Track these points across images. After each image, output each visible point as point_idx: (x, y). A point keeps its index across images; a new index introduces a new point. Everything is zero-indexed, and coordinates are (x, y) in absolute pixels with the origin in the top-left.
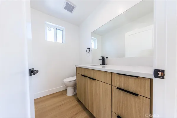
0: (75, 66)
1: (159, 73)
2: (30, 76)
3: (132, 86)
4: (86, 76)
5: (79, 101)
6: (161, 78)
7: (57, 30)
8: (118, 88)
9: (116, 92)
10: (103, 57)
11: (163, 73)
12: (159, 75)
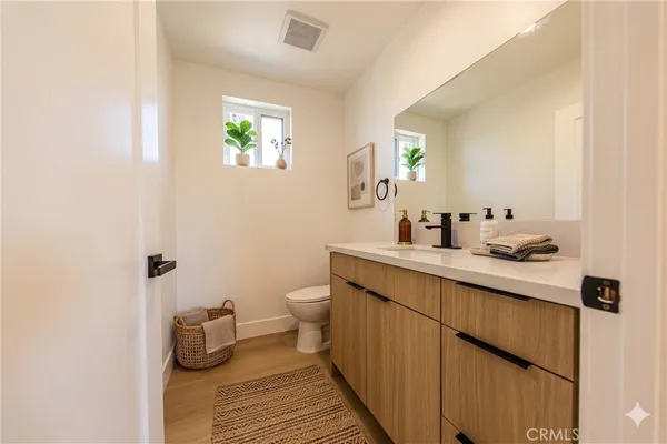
0: (327, 247)
1: (600, 292)
2: (150, 276)
3: (509, 330)
4: (360, 288)
5: (337, 374)
6: (608, 307)
7: (264, 119)
8: (462, 335)
9: (456, 348)
10: (446, 218)
11: (613, 292)
12: (600, 298)
